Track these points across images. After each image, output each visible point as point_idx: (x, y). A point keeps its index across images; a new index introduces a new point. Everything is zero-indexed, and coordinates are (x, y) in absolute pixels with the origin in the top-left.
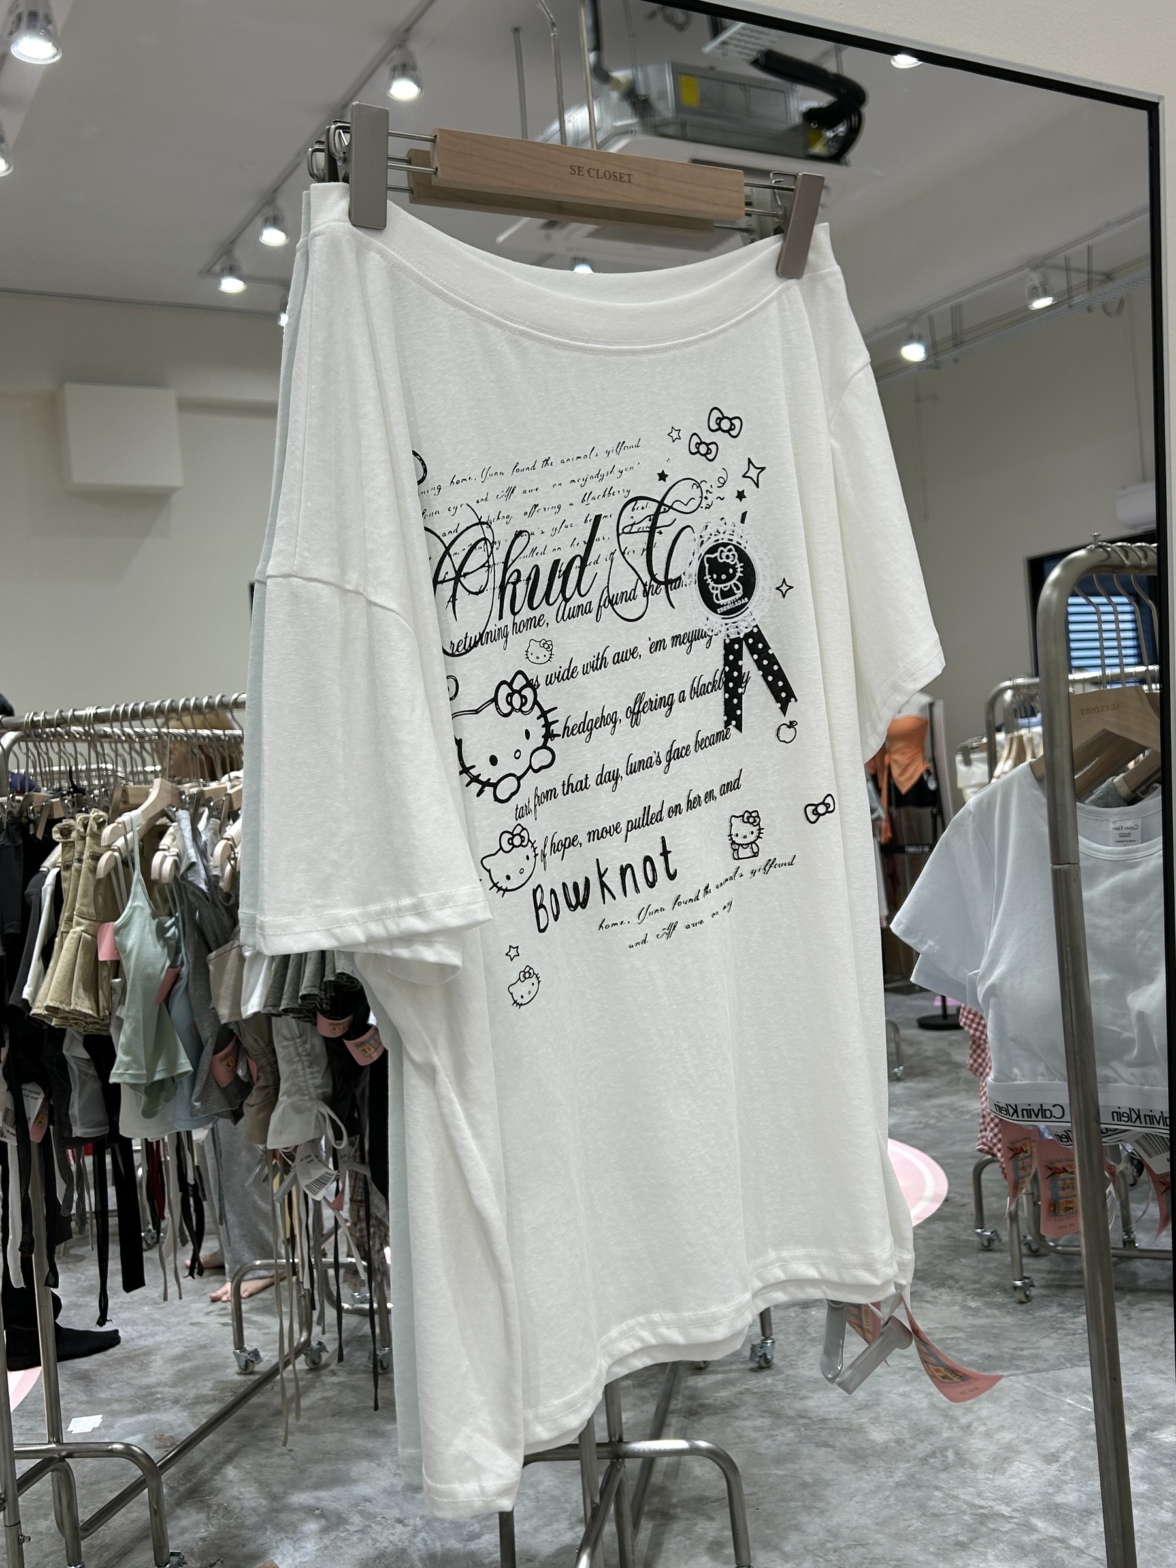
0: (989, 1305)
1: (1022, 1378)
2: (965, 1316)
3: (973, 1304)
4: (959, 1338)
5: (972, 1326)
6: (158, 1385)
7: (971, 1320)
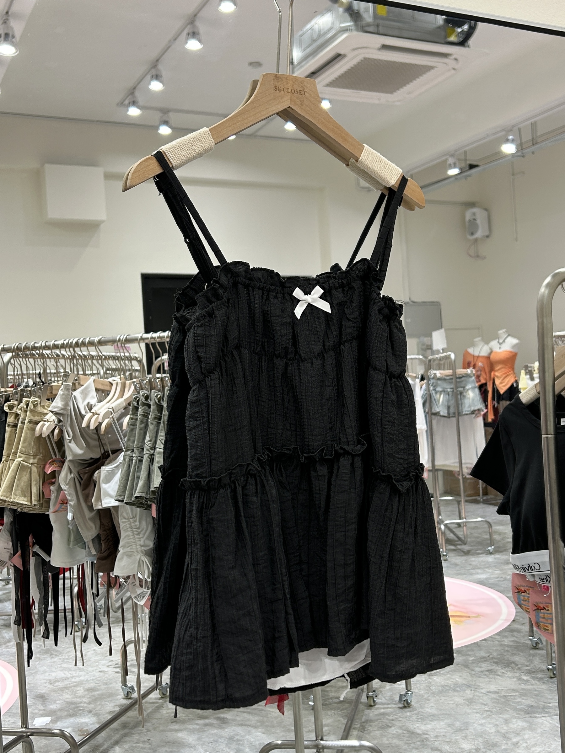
0: (533, 678)
1: (548, 718)
2: (520, 684)
3: (525, 678)
4: (516, 696)
5: (523, 689)
6: (81, 703)
7: (523, 686)
